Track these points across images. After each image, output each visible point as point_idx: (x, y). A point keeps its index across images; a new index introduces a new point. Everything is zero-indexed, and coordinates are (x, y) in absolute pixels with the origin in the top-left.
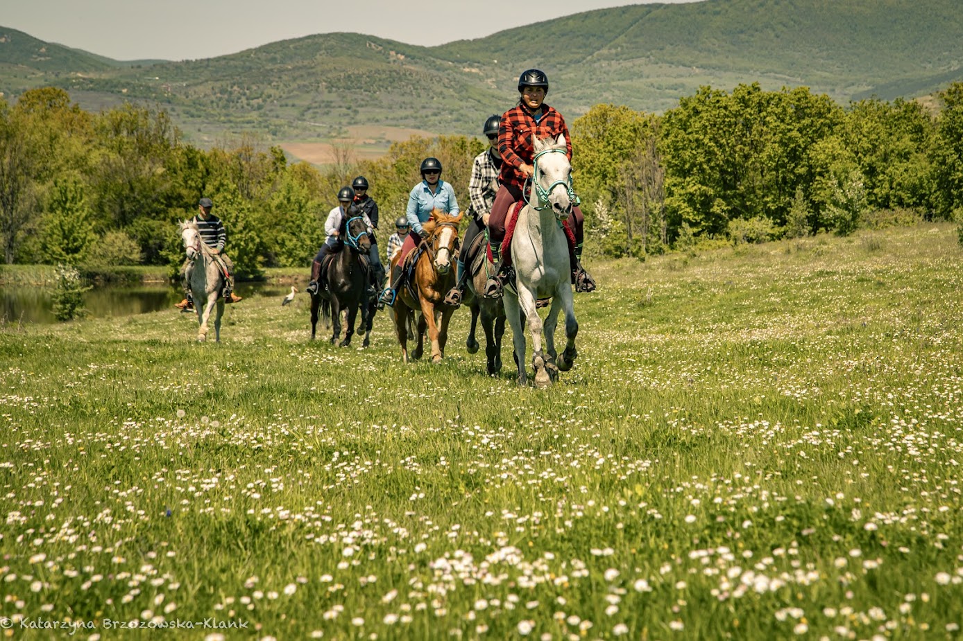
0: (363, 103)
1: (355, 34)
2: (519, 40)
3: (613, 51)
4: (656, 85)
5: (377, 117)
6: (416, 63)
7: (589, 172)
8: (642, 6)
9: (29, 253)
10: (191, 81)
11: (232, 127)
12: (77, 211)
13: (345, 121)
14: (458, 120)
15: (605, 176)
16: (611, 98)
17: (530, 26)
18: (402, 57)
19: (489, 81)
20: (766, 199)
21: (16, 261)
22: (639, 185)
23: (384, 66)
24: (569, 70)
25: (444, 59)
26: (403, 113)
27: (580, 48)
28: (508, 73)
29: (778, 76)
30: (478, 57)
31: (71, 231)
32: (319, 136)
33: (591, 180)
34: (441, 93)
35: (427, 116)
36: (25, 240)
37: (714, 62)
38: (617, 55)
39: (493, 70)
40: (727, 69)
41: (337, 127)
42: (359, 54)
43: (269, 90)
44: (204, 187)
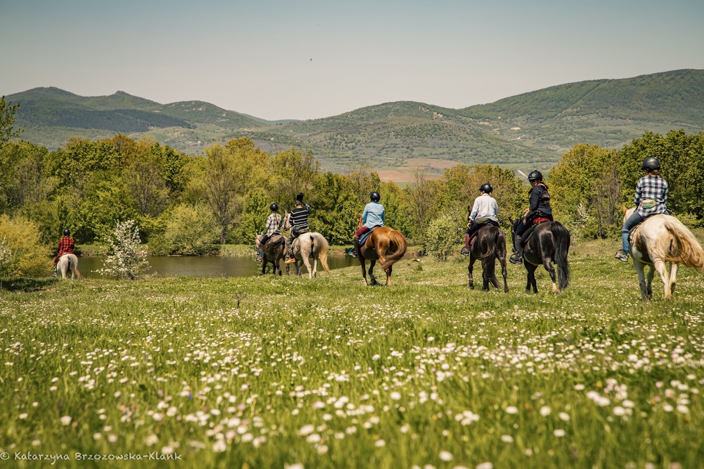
0: (416, 144)
1: (412, 102)
2: (515, 104)
3: (575, 110)
4: (603, 131)
5: (426, 154)
6: (449, 119)
7: (573, 186)
8: (594, 81)
9: (234, 238)
10: (312, 133)
11: (337, 161)
12: (263, 212)
13: (405, 156)
14: (476, 155)
15: (583, 189)
16: (573, 139)
17: (522, 95)
18: (441, 116)
19: (495, 130)
20: (688, 202)
21: (228, 242)
22: (606, 194)
23: (430, 122)
24: (546, 122)
25: (467, 117)
26: (441, 151)
27: (553, 108)
28: (508, 125)
29: (683, 124)
30: (489, 114)
31: (260, 224)
32: (389, 165)
33: (574, 192)
34: (465, 138)
35: (456, 153)
36: (232, 230)
37: (641, 115)
38: (577, 112)
39: (498, 123)
40: (649, 120)
41: (401, 160)
42: (414, 114)
43: (359, 138)
44: (337, 198)
